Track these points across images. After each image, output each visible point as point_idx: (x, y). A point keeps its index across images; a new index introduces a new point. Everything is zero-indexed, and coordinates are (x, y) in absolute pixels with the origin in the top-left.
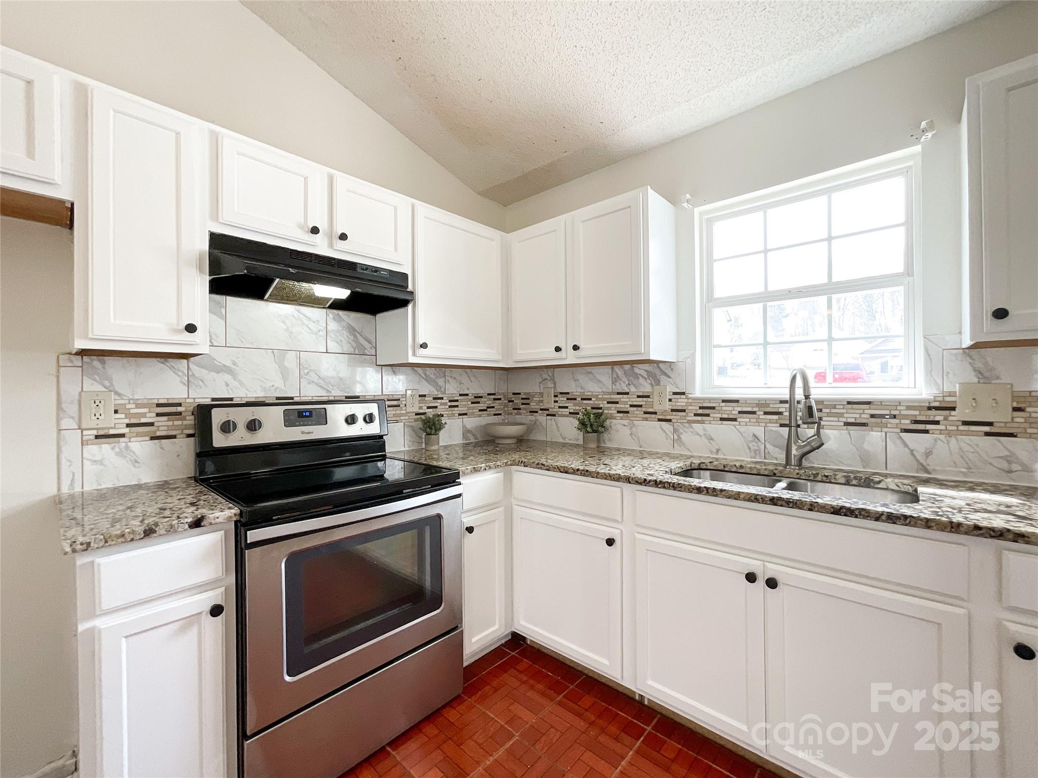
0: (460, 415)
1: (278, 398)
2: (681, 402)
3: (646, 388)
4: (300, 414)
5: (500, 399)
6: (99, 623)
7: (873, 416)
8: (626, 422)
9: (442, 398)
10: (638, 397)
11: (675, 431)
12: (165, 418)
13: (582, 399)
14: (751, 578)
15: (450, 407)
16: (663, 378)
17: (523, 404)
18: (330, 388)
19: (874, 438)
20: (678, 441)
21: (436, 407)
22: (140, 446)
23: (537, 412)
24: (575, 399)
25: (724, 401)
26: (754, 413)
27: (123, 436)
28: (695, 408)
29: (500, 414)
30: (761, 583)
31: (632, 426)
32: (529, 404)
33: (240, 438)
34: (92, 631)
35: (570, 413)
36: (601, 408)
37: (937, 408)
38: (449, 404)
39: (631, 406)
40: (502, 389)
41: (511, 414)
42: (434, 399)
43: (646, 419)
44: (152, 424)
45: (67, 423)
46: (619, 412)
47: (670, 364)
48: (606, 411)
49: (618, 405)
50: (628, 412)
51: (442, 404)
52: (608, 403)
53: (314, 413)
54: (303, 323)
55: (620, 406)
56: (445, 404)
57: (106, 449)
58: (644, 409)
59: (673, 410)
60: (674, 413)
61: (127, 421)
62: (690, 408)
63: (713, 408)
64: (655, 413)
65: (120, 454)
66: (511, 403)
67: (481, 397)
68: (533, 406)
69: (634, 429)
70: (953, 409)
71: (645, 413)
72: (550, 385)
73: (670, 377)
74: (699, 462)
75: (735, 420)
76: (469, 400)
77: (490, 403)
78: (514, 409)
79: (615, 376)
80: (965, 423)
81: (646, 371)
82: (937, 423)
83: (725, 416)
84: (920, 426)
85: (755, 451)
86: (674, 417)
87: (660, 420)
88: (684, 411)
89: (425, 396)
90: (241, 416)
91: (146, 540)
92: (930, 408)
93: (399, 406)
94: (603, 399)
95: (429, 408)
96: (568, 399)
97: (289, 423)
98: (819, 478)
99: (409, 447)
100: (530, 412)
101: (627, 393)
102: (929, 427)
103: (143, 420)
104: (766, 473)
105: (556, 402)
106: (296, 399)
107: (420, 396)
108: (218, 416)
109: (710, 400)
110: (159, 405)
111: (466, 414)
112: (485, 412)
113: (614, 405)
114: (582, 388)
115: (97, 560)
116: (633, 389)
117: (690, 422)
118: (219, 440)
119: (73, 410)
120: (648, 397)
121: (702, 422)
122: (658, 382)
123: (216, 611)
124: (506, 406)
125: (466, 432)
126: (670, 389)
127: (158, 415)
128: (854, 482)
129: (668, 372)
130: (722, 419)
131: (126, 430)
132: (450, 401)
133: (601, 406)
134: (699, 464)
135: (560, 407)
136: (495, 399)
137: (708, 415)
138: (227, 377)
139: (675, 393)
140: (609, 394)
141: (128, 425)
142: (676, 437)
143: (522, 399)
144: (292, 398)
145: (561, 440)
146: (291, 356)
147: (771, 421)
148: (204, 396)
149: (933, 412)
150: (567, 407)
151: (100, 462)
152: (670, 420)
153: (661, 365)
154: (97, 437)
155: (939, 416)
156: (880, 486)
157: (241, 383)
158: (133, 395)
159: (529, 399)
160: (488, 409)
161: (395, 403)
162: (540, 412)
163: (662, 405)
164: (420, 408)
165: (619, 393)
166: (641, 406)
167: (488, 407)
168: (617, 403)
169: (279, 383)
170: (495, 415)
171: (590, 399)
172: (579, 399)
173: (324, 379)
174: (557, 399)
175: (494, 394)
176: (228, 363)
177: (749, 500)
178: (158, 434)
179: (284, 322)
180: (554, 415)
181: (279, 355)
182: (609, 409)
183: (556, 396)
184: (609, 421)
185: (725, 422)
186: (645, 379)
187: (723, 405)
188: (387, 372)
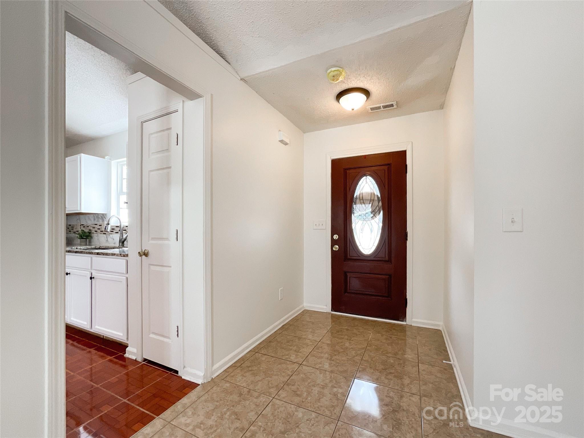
3: (101, 223)
8: (96, 235)
10: (99, 226)
11: (107, 237)
16: (104, 219)
20: (107, 241)
31: (98, 236)
39: (98, 229)
43: (101, 234)
47: (105, 214)
50: (97, 231)
52: (93, 228)
55: (96, 229)
63: (114, 229)
66: (68, 229)
68: (74, 230)
71: (100, 231)
72: (79, 221)
74: (99, 246)
79: (94, 218)
81: (101, 217)
83: (116, 232)
94: (91, 227)
96: (83, 227)
100: (74, 232)
101: (97, 224)
105: (80, 228)
109: (113, 226)
114: (87, 223)
117: (110, 234)
120: (101, 226)
121: (112, 234)
122: (103, 221)
129: (105, 217)
130: (116, 233)
133: (91, 229)
134: (99, 247)
135: (81, 230)
137: (113, 231)
139: (106, 224)
140: (93, 224)
142: (107, 239)
143: (72, 227)
152: (105, 234)
159: (73, 227)
162: (77, 232)
163: (104, 228)
166: (100, 229)
171: (89, 227)
172: (86, 227)
182: (93, 230)
183: (80, 226)
184: (92, 235)
185: (116, 234)
186: (101, 219)
187: (116, 228)
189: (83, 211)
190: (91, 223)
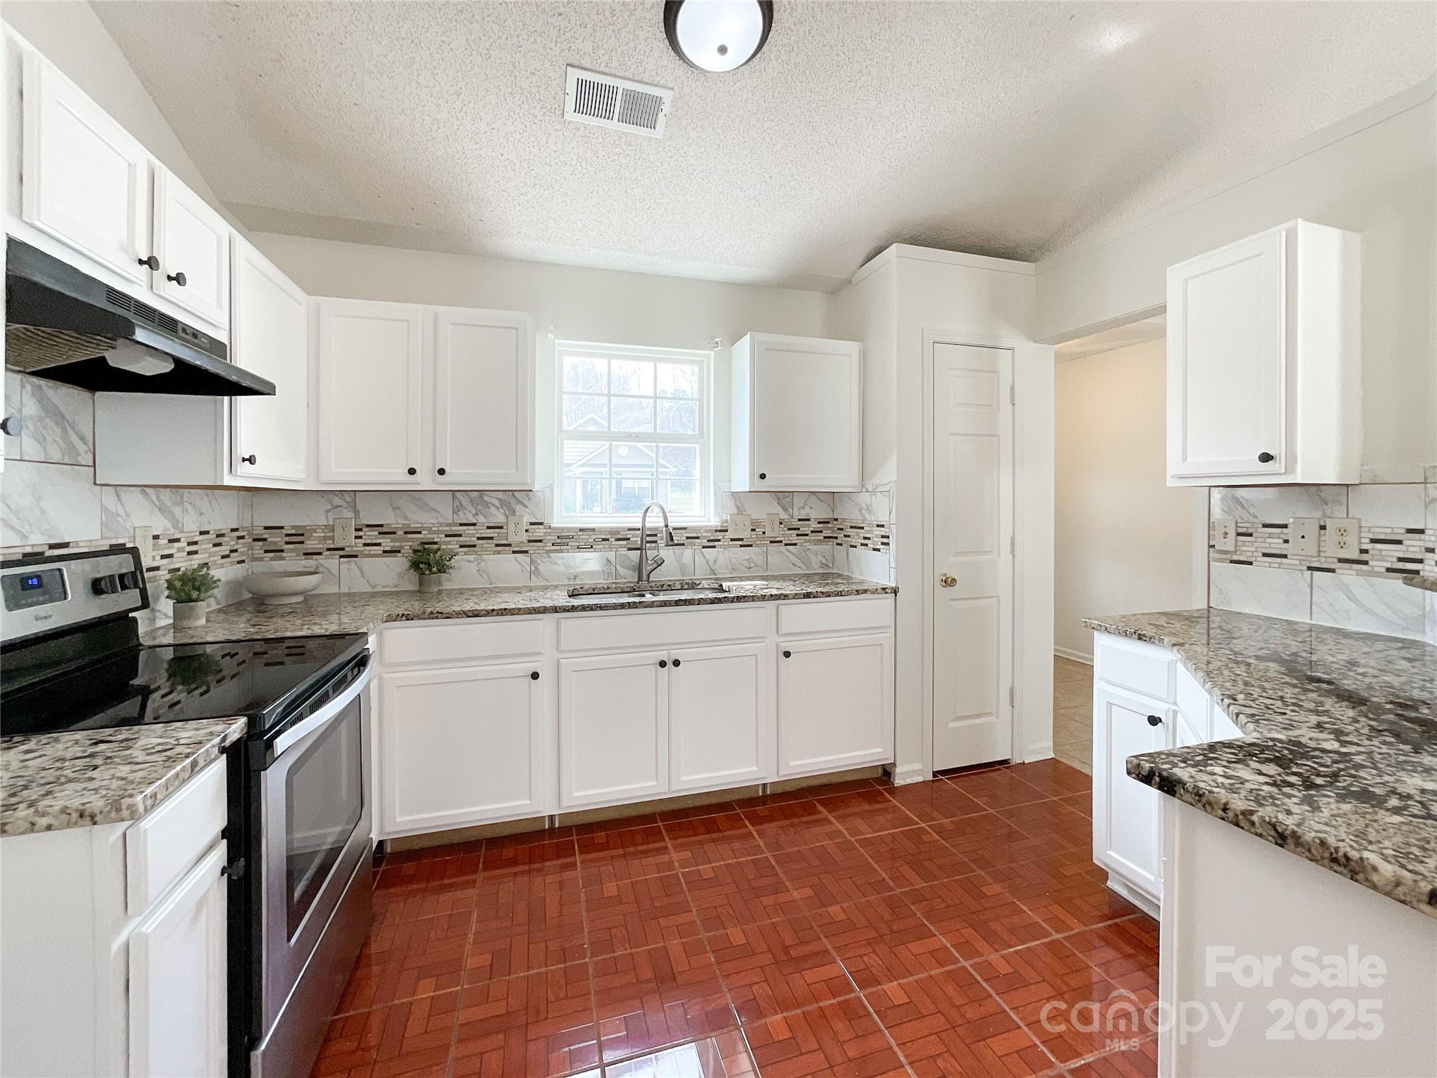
2: (539, 532)
3: (499, 518)
4: (24, 581)
5: (244, 537)
7: (687, 538)
8: (471, 558)
9: (179, 540)
10: (488, 528)
11: (532, 562)
13: (405, 533)
14: (663, 664)
15: (191, 553)
16: (519, 508)
17: (287, 543)
19: (688, 552)
20: (536, 572)
21: (172, 556)
23: (320, 554)
24: (395, 533)
25: (580, 530)
26: (608, 540)
28: (553, 538)
29: (245, 562)
30: (670, 665)
31: (480, 561)
32: (302, 543)
35: (384, 552)
36: (436, 543)
37: (720, 531)
38: (188, 549)
39: (479, 539)
40: (246, 521)
41: (261, 559)
42: (170, 541)
43: (499, 553)
46: (461, 546)
47: (526, 492)
48: (442, 547)
49: (460, 539)
50: (475, 546)
51: (180, 550)
52: (446, 536)
55: (464, 540)
58: (496, 542)
59: (529, 541)
60: (531, 544)
62: (548, 538)
63: (571, 537)
64: (509, 545)
66: (260, 543)
67: (224, 535)
68: (311, 545)
69: (483, 565)
70: (727, 531)
71: (497, 545)
72: (349, 514)
73: (527, 507)
75: (591, 547)
77: (233, 544)
78: (266, 551)
79: (457, 503)
80: (732, 540)
82: (719, 540)
83: (581, 544)
84: (712, 543)
85: (608, 573)
86: (531, 548)
87: (514, 552)
88: (540, 541)
89: (158, 536)
92: (716, 531)
94: (441, 532)
95: (163, 557)
96: (380, 533)
97: (11, 603)
98: (665, 588)
100: (305, 554)
101: (474, 524)
102: (716, 543)
104: (628, 590)
105: (359, 537)
109: (568, 529)
112: (228, 560)
113: (456, 539)
114: (406, 518)
116: (481, 519)
117: (548, 552)
120: (502, 528)
121: (561, 551)
122: (513, 512)
126: (527, 519)
128: (686, 587)
129: (526, 502)
130: (579, 548)
132: (191, 544)
133: (436, 540)
135: (365, 545)
136: (238, 538)
137: (565, 544)
139: (531, 524)
140: (448, 525)
142: (533, 568)
143: (288, 535)
145: (370, 590)
147: (621, 546)
149: (718, 533)
150: (379, 545)
152: (526, 552)
153: (515, 493)
155: (719, 536)
156: (700, 586)
159: (302, 535)
160: (227, 553)
162: (326, 553)
163: (518, 536)
164: (153, 558)
165: (461, 525)
166: (492, 538)
167: (230, 552)
168: (460, 535)
170: (238, 563)
171: (420, 533)
172: (400, 533)
174: (361, 533)
175: (237, 530)
177: (661, 606)
180: (356, 556)
182: (449, 543)
183: (360, 530)
185: (582, 550)
186: (498, 508)
187: (578, 533)
188: (108, 496)
190: (432, 521)
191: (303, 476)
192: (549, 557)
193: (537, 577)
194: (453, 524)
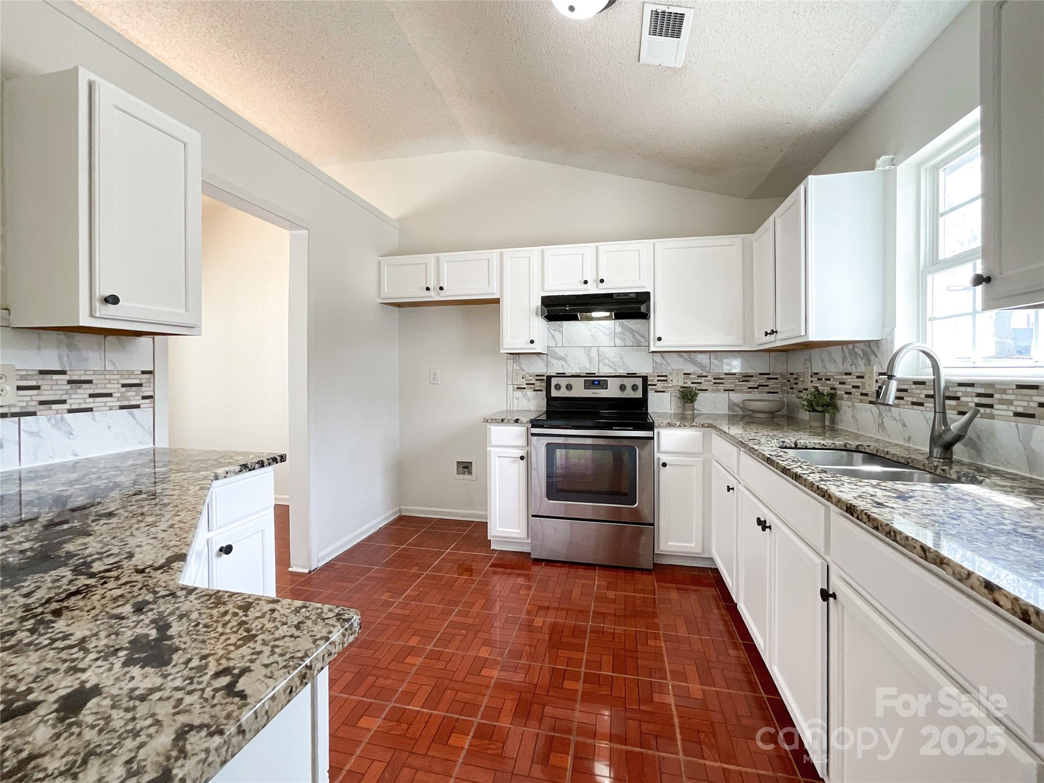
0: (724, 390)
1: (587, 374)
3: (862, 368)
4: (593, 382)
5: (777, 379)
6: (493, 449)
7: (1040, 404)
8: (849, 404)
9: (706, 376)
10: (857, 377)
11: (882, 415)
12: (539, 382)
15: (714, 383)
16: (872, 357)
18: (617, 368)
21: (701, 383)
22: (530, 393)
23: (802, 392)
24: (822, 379)
25: (913, 383)
27: (524, 388)
29: (777, 393)
31: (853, 407)
32: (798, 384)
33: (563, 393)
34: (489, 451)
36: (835, 389)
38: (714, 381)
39: (854, 387)
40: (780, 368)
41: (788, 393)
42: (698, 376)
43: (861, 401)
44: (534, 384)
45: (510, 382)
46: (846, 393)
47: (877, 342)
48: (838, 392)
49: (845, 386)
50: (851, 393)
51: (706, 381)
52: (841, 383)
53: (601, 382)
54: (601, 330)
55: (849, 387)
56: (711, 381)
57: (519, 394)
58: (861, 391)
61: (526, 382)
63: (906, 390)
64: (867, 395)
65: (524, 396)
66: (789, 383)
67: (752, 376)
68: (801, 386)
69: (854, 411)
71: (861, 394)
72: (807, 364)
73: (877, 357)
75: (922, 404)
76: (737, 379)
77: (763, 382)
78: (790, 388)
79: (844, 356)
81: (862, 350)
83: (915, 400)
87: (870, 402)
89: (689, 374)
90: (563, 382)
91: (502, 424)
93: (666, 381)
94: (837, 380)
95: (692, 383)
96: (818, 379)
97: (586, 387)
99: (674, 410)
101: (851, 374)
103: (531, 382)
105: (812, 382)
106: (597, 374)
107: (684, 374)
108: (554, 381)
109: (904, 381)
110: (537, 376)
111: (733, 390)
112: (755, 390)
113: (843, 386)
114: (825, 368)
115: (491, 427)
116: (854, 369)
118: (554, 393)
119: (510, 376)
120: (863, 377)
121: (899, 406)
122: (869, 362)
123: (522, 458)
124: (783, 385)
125: (732, 405)
126: (877, 368)
127: (536, 380)
129: (875, 350)
130: (914, 403)
131: (525, 386)
132: (714, 379)
133: (836, 386)
134: (857, 446)
136: (768, 379)
137: (904, 399)
138: (563, 362)
139: (880, 373)
141: (527, 384)
142: (880, 422)
143: (794, 378)
144: (594, 374)
146: (594, 350)
148: (552, 372)
151: (518, 399)
152: (877, 403)
153: (871, 345)
154: (518, 388)
157: (569, 365)
158: (528, 370)
159: (797, 379)
160: (760, 388)
161: (663, 378)
162: (804, 391)
163: (871, 387)
164: (684, 383)
165: (845, 374)
166: (858, 387)
167: (759, 386)
168: (844, 383)
169: (588, 365)
170: (768, 393)
171: (830, 380)
172: (824, 379)
173: (613, 363)
174: (813, 379)
175: (768, 374)
176: (563, 355)
178: (536, 389)
179: (590, 331)
181: (588, 349)
182: (840, 389)
183: (812, 376)
184: (839, 402)
185: (915, 407)
186: (861, 358)
187: (914, 386)
188: (658, 358)
189: (813, 337)
190: (834, 370)
191: (740, 342)
192: (891, 411)
193: (883, 431)
194: (841, 374)
